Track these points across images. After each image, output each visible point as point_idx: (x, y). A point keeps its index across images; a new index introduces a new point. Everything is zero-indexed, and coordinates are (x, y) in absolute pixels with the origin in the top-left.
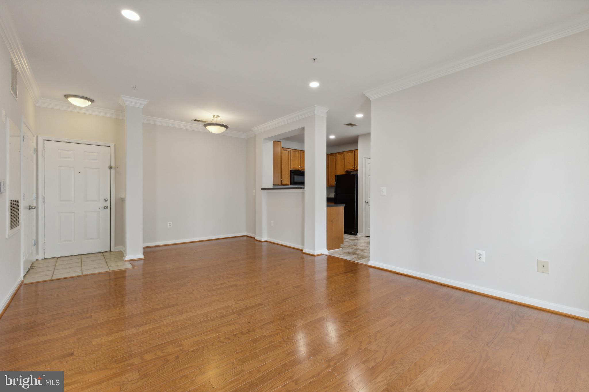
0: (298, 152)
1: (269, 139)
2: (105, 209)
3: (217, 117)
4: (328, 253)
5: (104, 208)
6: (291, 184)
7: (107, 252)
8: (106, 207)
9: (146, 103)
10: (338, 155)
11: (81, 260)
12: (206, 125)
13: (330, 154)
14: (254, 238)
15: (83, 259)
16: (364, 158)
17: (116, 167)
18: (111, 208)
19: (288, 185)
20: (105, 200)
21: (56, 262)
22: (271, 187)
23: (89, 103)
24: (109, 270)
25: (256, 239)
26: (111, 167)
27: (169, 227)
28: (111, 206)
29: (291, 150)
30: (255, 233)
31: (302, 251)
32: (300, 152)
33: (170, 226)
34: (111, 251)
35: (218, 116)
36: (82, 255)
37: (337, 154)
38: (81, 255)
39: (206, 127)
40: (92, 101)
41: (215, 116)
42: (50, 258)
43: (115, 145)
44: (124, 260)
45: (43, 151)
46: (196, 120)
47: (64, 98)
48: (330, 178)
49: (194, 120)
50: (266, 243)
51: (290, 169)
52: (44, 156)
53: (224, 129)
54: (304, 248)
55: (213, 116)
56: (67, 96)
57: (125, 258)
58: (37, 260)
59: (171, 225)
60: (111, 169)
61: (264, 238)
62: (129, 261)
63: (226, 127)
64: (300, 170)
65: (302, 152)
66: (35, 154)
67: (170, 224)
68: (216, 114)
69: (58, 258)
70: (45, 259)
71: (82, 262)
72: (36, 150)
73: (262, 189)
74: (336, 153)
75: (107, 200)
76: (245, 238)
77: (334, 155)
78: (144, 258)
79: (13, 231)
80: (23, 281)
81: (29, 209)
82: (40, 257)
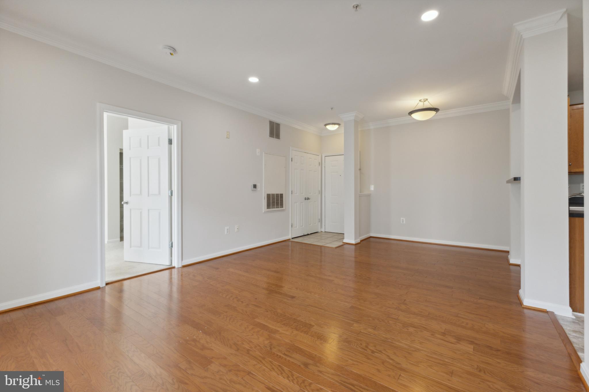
3: (425, 101)
12: (411, 113)
35: (425, 99)
39: (411, 116)
41: (422, 100)
47: (324, 127)
52: (325, 167)
53: (433, 113)
55: (420, 101)
62: (344, 243)
63: (436, 110)
66: (320, 166)
68: (422, 98)
69: (329, 233)
70: (325, 232)
78: (356, 244)
79: (271, 210)
80: (290, 239)
81: (305, 199)
82: (323, 230)
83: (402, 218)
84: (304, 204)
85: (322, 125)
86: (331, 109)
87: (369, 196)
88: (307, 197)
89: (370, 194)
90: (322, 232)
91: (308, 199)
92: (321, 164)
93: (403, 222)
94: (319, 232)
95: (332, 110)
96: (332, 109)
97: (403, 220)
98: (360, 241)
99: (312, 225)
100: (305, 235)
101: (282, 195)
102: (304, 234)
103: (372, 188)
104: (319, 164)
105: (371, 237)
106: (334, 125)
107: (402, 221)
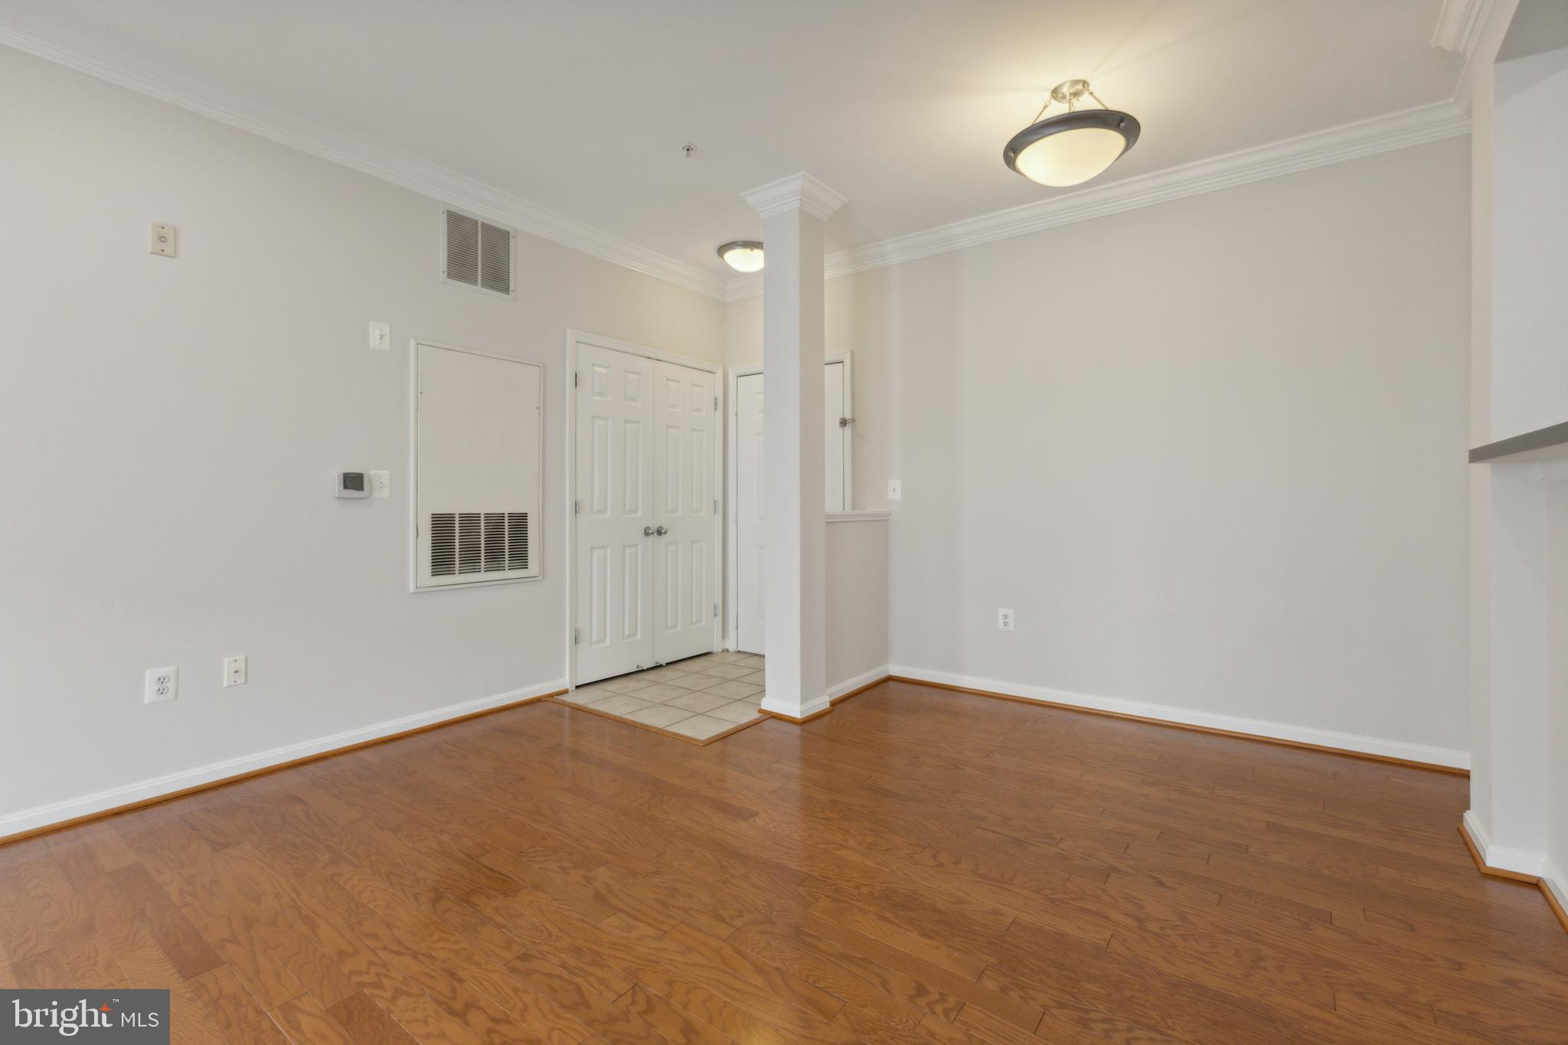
17: (856, 420)
25: (1464, 823)
26: (844, 423)
43: (853, 354)
45: (735, 402)
52: (737, 415)
53: (1114, 141)
60: (844, 428)
66: (718, 411)
70: (739, 652)
72: (720, 403)
78: (804, 722)
79: (458, 578)
80: (565, 692)
81: (647, 534)
82: (731, 645)
83: (1002, 611)
84: (639, 550)
85: (708, 251)
86: (685, 152)
87: (882, 521)
88: (654, 526)
89: (889, 515)
90: (727, 651)
91: (660, 532)
92: (722, 404)
93: (1006, 624)
94: (716, 653)
95: (688, 156)
96: (688, 150)
97: (1006, 617)
98: (828, 706)
99: (679, 629)
100: (643, 671)
101: (520, 522)
102: (640, 665)
103: (895, 491)
104: (716, 404)
105: (890, 679)
106: (747, 251)
107: (1001, 621)
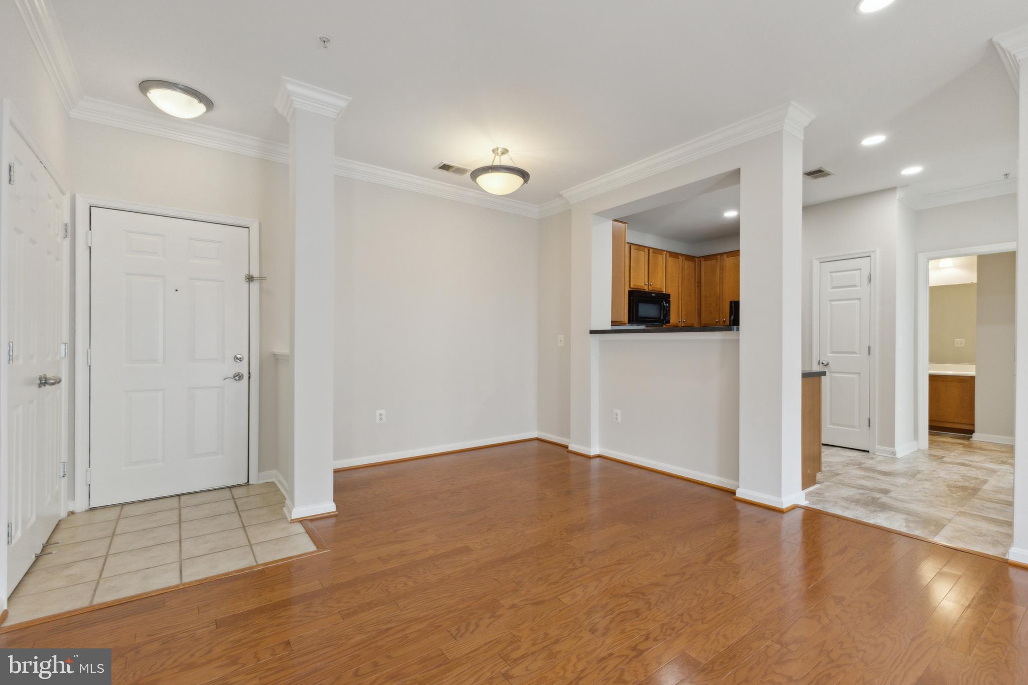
0: (644, 251)
1: (602, 214)
2: (235, 380)
3: (503, 153)
4: (807, 502)
5: (234, 377)
6: (631, 321)
7: (240, 486)
8: (238, 377)
9: (343, 104)
10: (727, 257)
11: (180, 515)
13: (703, 257)
14: (567, 447)
15: (184, 511)
16: (816, 259)
17: (261, 279)
18: (249, 378)
19: (624, 324)
20: (236, 358)
21: (117, 523)
22: (608, 327)
23: (201, 109)
24: (255, 564)
25: (569, 448)
26: (250, 279)
27: (378, 421)
28: (249, 373)
29: (630, 246)
30: (567, 434)
31: (733, 493)
32: (646, 250)
33: (381, 419)
34: (251, 482)
35: (505, 151)
36: (182, 498)
37: (726, 255)
38: (179, 495)
40: (208, 103)
41: (500, 150)
42: (104, 507)
43: (260, 223)
44: (286, 518)
45: (87, 233)
46: (445, 167)
47: (139, 91)
48: (703, 309)
49: (440, 168)
50: (598, 459)
51: (627, 289)
52: (90, 248)
53: (519, 181)
54: (738, 487)
55: (494, 151)
56: (145, 85)
57: (290, 513)
58: (72, 513)
59: (384, 417)
60: (251, 283)
61: (594, 450)
62: (302, 521)
64: (647, 290)
65: (651, 250)
66: (68, 240)
67: (381, 415)
69: (123, 505)
70: (92, 509)
71: (182, 525)
72: (70, 231)
73: (592, 332)
74: (721, 254)
75: (240, 360)
76: (536, 443)
77: (716, 259)
81: (41, 385)
83: (378, 412)
85: (133, 83)
90: (74, 513)
94: (66, 520)
107: (378, 417)
